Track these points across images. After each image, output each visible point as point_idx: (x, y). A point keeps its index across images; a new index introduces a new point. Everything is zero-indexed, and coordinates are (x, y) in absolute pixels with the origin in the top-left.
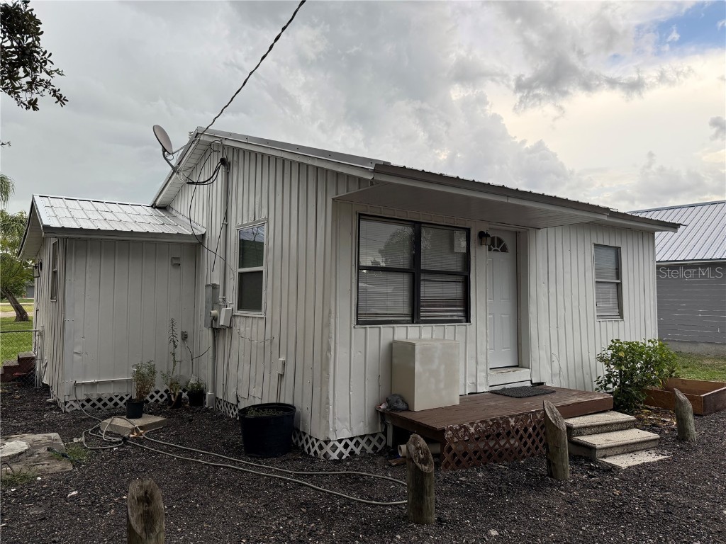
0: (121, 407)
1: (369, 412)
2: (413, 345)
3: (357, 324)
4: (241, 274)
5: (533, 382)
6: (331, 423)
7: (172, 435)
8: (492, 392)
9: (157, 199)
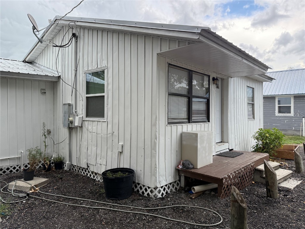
0: (14, 173)
1: (173, 170)
2: (197, 134)
3: (168, 124)
4: (87, 98)
5: (230, 149)
6: (157, 178)
7: (55, 189)
8: (217, 155)
9: (26, 58)
